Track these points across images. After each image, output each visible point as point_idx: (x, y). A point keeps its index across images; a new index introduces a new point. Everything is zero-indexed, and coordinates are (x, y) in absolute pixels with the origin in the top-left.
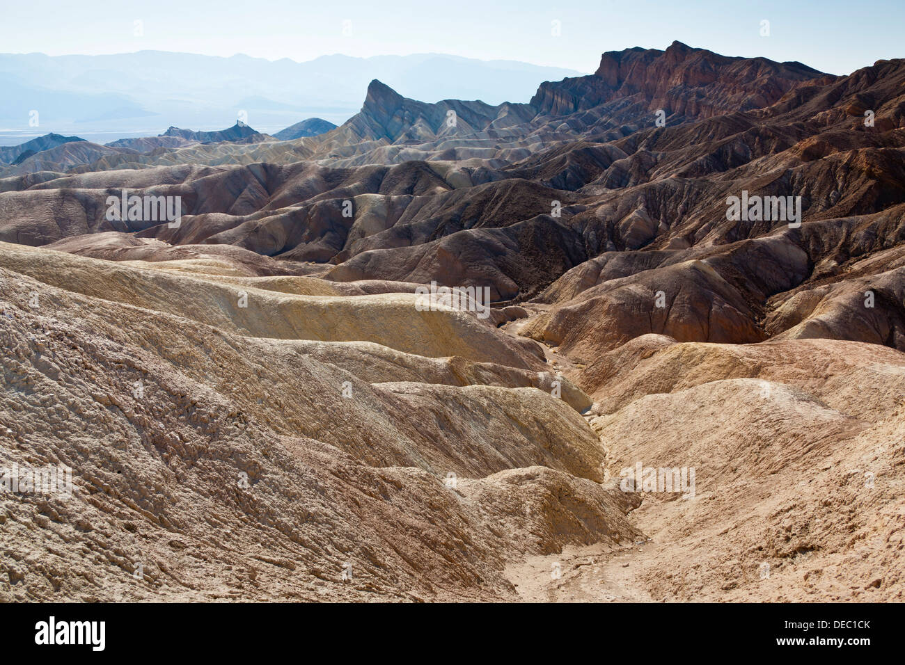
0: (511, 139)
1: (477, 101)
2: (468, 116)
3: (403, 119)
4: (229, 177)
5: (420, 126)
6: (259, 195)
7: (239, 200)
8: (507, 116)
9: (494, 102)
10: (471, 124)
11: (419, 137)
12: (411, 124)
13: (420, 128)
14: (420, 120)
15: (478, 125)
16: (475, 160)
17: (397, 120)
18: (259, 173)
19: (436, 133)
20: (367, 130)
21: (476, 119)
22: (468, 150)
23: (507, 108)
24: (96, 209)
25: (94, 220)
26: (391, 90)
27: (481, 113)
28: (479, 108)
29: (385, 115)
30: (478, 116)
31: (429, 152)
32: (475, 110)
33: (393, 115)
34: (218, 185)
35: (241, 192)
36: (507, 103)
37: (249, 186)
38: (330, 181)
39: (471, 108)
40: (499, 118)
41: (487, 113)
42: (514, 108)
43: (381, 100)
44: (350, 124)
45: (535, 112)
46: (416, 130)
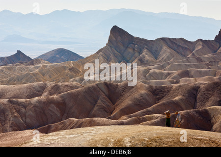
0: (214, 63)
1: (181, 38)
2: (176, 47)
3: (134, 50)
4: (86, 92)
5: (147, 54)
6: (108, 103)
7: (96, 108)
8: (202, 48)
9: (192, 39)
10: (178, 53)
11: (147, 61)
12: (140, 53)
13: (146, 55)
14: (146, 50)
15: (183, 53)
16: (209, 78)
17: (130, 50)
18: (104, 88)
19: (156, 58)
20: (112, 56)
21: (181, 50)
22: (197, 71)
23: (201, 43)
24: (4, 113)
25: (5, 121)
26: (126, 32)
27: (184, 46)
28: (183, 42)
29: (122, 48)
30: (183, 48)
31: (169, 72)
32: (180, 44)
33: (127, 47)
34: (80, 97)
35: (96, 102)
36: (201, 40)
37: (100, 97)
38: (157, 95)
39: (178, 43)
40: (196, 49)
41: (187, 45)
42: (206, 43)
43: (119, 38)
44: (101, 53)
45: (218, 45)
46: (144, 57)
